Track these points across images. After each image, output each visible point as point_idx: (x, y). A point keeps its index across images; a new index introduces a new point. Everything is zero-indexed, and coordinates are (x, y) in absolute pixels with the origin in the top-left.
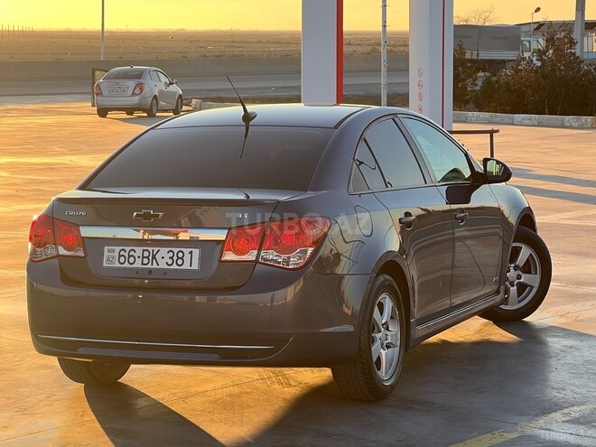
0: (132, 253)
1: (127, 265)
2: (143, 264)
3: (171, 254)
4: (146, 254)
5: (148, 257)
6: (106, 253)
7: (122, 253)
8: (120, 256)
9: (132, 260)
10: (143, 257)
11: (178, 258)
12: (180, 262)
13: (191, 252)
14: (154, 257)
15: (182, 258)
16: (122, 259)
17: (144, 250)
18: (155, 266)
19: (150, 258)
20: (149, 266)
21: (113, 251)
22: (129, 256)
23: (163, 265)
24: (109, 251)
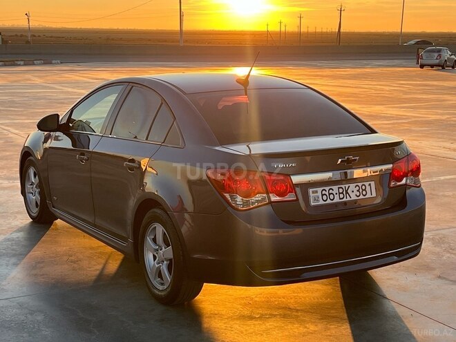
0: (331, 191)
1: (329, 201)
2: (340, 199)
3: (357, 187)
4: (341, 190)
5: (342, 193)
6: (311, 194)
7: (324, 192)
8: (322, 195)
9: (332, 197)
10: (339, 193)
11: (363, 190)
12: (364, 193)
13: (370, 185)
14: (347, 192)
15: (365, 190)
16: (325, 198)
17: (339, 188)
18: (349, 199)
19: (344, 193)
20: (345, 199)
21: (317, 192)
22: (330, 194)
23: (354, 197)
24: (313, 192)
